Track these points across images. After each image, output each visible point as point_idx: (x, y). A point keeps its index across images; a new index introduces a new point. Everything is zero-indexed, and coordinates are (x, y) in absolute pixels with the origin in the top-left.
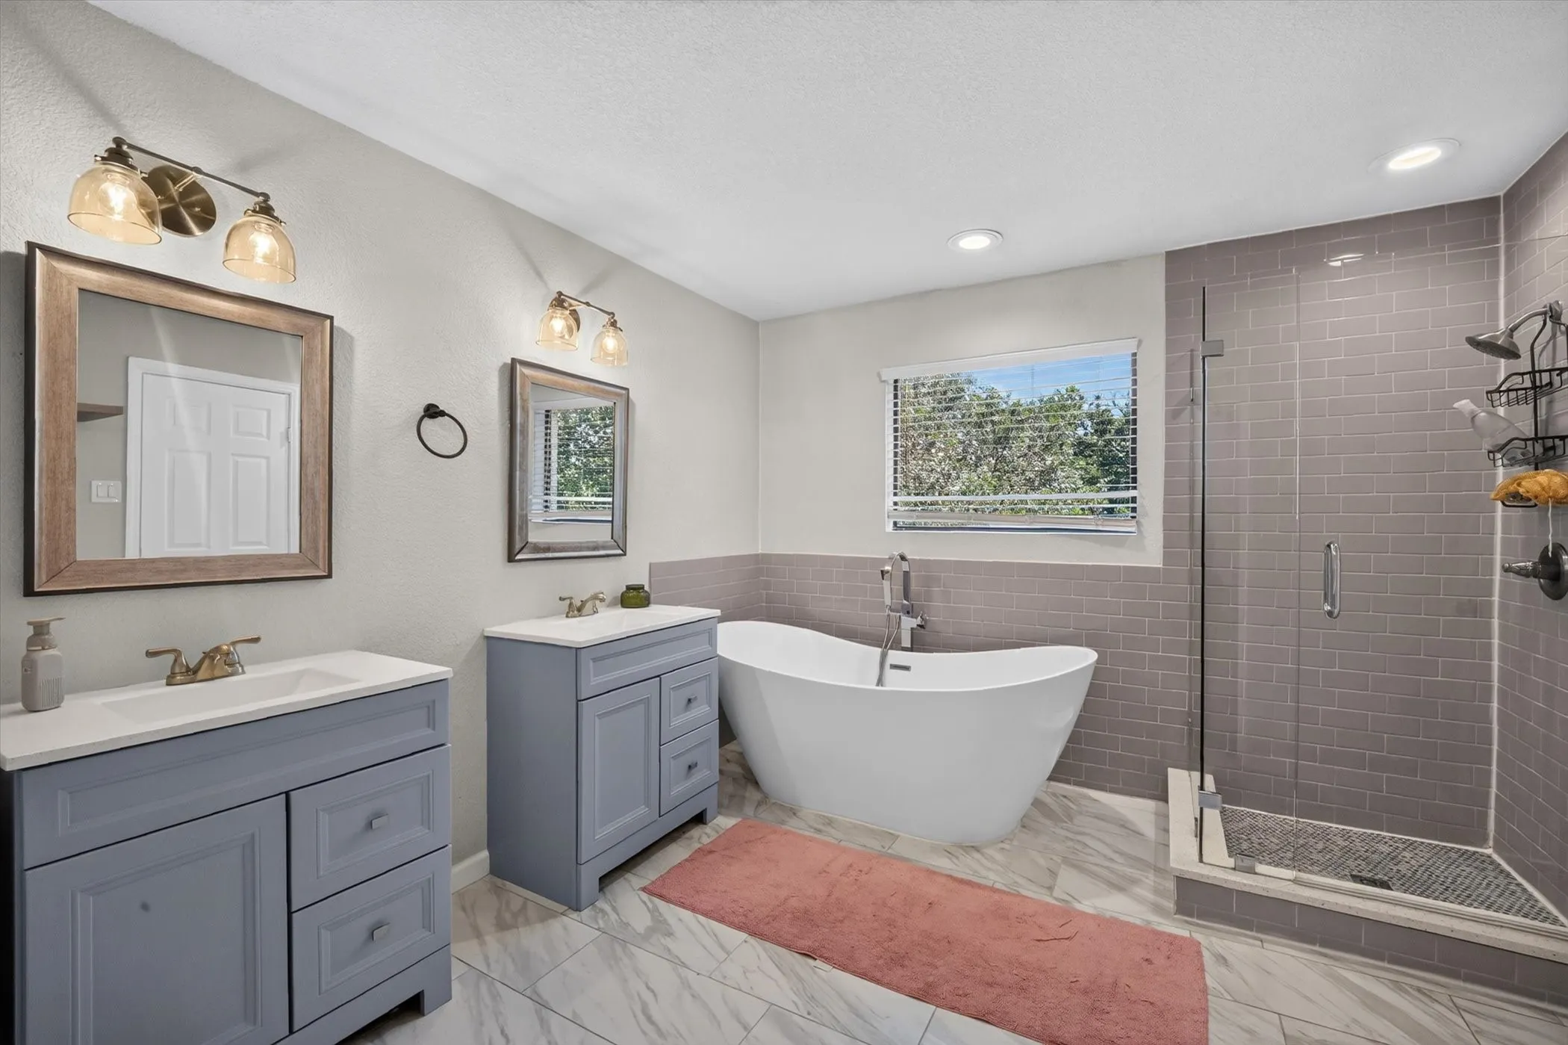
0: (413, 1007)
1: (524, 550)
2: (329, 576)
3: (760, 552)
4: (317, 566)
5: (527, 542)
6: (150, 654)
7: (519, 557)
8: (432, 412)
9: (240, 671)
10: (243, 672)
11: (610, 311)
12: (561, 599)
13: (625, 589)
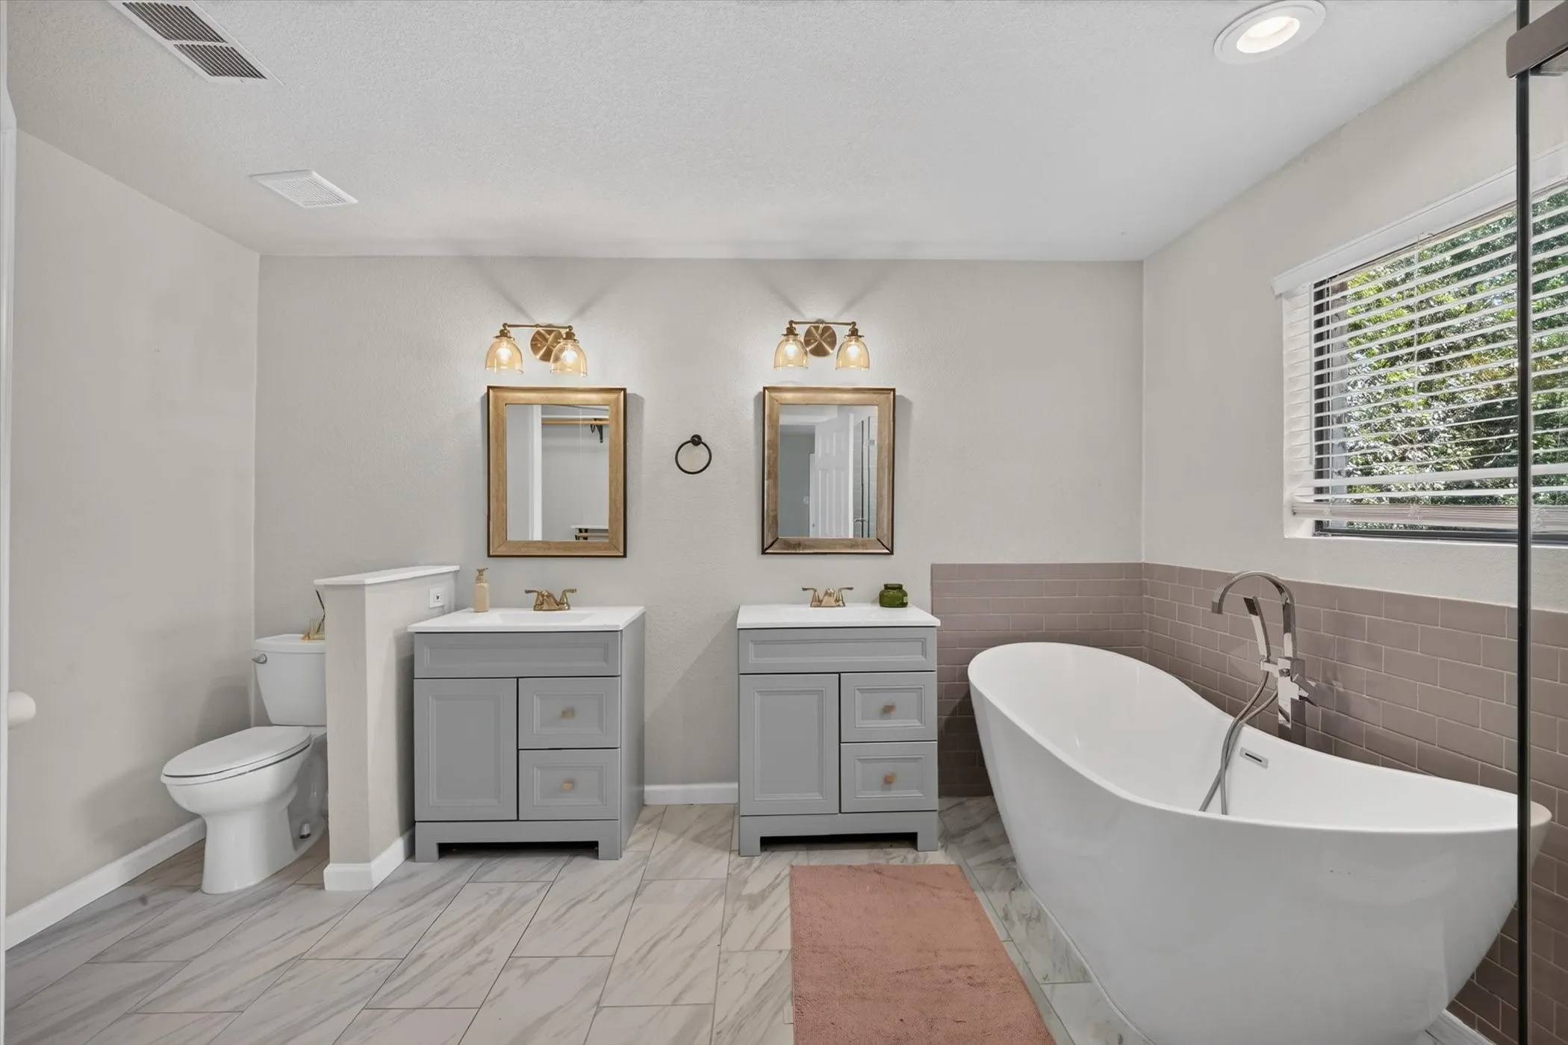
0: (589, 848)
1: (775, 546)
2: (625, 556)
3: (1143, 560)
4: (618, 550)
5: (778, 538)
6: (527, 592)
7: (768, 551)
8: (696, 440)
9: (567, 608)
10: (569, 609)
11: (850, 322)
12: (804, 589)
13: (883, 588)
